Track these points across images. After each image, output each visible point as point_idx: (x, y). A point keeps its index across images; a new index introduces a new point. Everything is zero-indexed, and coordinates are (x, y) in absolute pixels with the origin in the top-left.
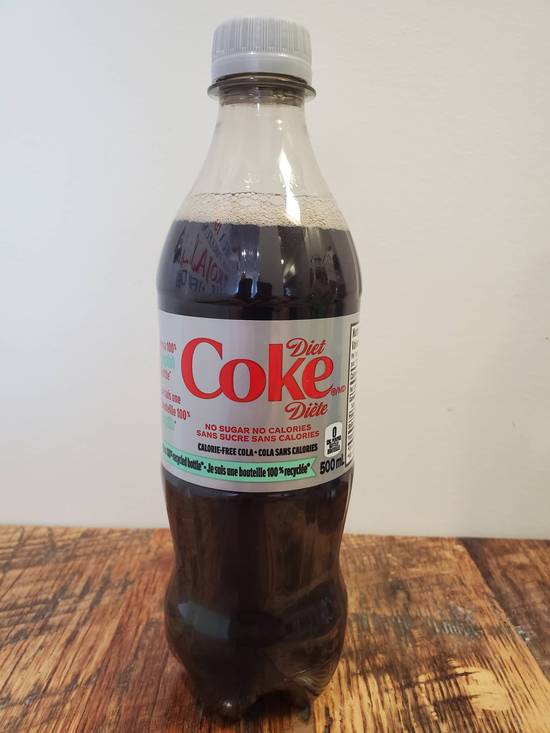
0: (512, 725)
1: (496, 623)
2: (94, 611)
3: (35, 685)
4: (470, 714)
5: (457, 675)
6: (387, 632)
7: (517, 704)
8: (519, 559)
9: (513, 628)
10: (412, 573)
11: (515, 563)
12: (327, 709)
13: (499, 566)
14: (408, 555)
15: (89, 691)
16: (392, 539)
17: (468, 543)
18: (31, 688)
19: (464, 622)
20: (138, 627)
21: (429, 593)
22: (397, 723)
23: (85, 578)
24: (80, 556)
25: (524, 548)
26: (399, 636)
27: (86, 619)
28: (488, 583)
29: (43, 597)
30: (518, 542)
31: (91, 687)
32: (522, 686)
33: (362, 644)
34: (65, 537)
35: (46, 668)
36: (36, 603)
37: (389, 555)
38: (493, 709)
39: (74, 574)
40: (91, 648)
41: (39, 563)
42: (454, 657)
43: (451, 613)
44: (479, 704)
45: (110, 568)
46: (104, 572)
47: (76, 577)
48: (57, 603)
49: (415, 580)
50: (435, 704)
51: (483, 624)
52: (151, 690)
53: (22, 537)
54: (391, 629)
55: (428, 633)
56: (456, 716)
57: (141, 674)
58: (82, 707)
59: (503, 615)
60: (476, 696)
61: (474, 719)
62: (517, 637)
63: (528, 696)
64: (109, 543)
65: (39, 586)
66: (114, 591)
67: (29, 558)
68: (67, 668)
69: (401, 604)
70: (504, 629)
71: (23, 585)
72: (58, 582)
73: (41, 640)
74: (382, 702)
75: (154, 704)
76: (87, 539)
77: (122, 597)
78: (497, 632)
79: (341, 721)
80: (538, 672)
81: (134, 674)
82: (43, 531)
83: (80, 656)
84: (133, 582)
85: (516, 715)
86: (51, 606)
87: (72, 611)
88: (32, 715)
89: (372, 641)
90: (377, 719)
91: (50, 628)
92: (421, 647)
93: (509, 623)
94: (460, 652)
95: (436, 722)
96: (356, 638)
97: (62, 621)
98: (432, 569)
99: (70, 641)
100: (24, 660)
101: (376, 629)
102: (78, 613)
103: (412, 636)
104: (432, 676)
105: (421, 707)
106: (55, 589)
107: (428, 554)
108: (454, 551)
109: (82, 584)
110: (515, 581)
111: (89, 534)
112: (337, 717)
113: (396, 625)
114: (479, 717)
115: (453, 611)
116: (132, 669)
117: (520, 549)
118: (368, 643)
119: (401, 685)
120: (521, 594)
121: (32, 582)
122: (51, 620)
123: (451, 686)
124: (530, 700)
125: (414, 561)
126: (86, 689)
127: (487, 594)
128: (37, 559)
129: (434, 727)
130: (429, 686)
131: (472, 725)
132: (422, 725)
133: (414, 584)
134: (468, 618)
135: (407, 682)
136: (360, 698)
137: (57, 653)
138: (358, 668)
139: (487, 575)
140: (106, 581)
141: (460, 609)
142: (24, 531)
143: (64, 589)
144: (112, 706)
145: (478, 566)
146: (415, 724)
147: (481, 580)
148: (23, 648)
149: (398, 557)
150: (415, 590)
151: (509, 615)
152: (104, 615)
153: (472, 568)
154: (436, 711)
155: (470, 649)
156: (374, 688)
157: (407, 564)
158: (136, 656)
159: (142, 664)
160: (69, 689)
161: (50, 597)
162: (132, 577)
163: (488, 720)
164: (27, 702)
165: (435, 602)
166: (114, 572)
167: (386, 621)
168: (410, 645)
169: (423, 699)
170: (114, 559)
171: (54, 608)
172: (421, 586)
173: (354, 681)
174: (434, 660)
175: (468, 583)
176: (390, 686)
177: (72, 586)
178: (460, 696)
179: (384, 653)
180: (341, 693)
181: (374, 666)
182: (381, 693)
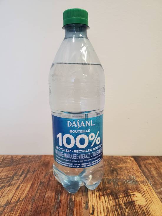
0: (147, 209)
1: (142, 180)
2: (25, 179)
3: (7, 201)
4: (135, 206)
5: (131, 195)
6: (111, 183)
7: (148, 203)
8: (150, 161)
9: (147, 181)
10: (118, 166)
11: (148, 163)
12: (93, 206)
13: (143, 164)
14: (117, 161)
15: (23, 203)
16: (112, 156)
17: (134, 157)
18: (6, 202)
19: (133, 180)
20: (38, 184)
21: (123, 172)
22: (113, 209)
23: (22, 170)
24: (21, 164)
25: (151, 158)
26: (114, 184)
27: (22, 182)
28: (140, 169)
29: (10, 176)
30: (149, 157)
31: (23, 201)
32: (150, 198)
33: (103, 187)
34: (17, 158)
35: (10, 196)
36: (7, 178)
37: (111, 161)
38: (141, 204)
39: (19, 169)
40: (24, 190)
41: (9, 166)
42: (130, 190)
43: (129, 177)
44: (137, 203)
45: (30, 167)
46: (28, 168)
47: (20, 170)
48: (14, 177)
49: (119, 168)
50: (124, 203)
51: (139, 180)
52: (41, 202)
53: (3, 158)
54: (112, 182)
55: (123, 183)
56: (130, 207)
57: (39, 197)
58: (21, 207)
59: (145, 178)
60: (136, 201)
61: (136, 208)
62: (149, 184)
63: (151, 200)
64: (29, 160)
65: (9, 172)
66: (31, 173)
67: (6, 165)
68: (17, 196)
69: (115, 175)
70: (144, 181)
71: (4, 172)
72: (14, 171)
73: (9, 188)
74: (109, 203)
75: (42, 205)
76: (23, 159)
77: (33, 175)
78: (143, 182)
79: (97, 209)
80: (154, 193)
81: (36, 197)
82: (10, 157)
83: (20, 193)
84: (36, 171)
85: (148, 206)
86: (12, 178)
87: (18, 179)
88: (6, 210)
89: (106, 186)
90: (107, 208)
91: (12, 185)
92: (121, 187)
93: (146, 180)
94: (132, 189)
95: (125, 209)
96: (102, 185)
97: (15, 182)
98: (124, 165)
99: (17, 188)
100: (4, 194)
101: (107, 182)
102: (20, 180)
103: (118, 184)
104: (124, 195)
105: (120, 204)
106: (13, 173)
107: (123, 161)
108: (131, 159)
109: (21, 172)
110: (148, 168)
111: (23, 157)
112: (96, 208)
113: (113, 181)
114: (137, 206)
115: (130, 177)
116: (36, 196)
117: (150, 159)
118: (105, 187)
119: (114, 198)
120: (150, 172)
121: (6, 171)
122: (12, 182)
123: (129, 198)
124: (152, 202)
125: (119, 163)
126: (22, 202)
127: (140, 172)
128: (8, 165)
129: (124, 210)
130: (123, 198)
131: (135, 209)
132: (121, 210)
134: (134, 179)
135: (116, 197)
136: (103, 202)
137: (14, 192)
138: (102, 194)
139: (140, 166)
140: (28, 171)
141: (132, 176)
142: (4, 157)
143: (16, 173)
144: (30, 207)
145: (137, 164)
146: (118, 209)
147: (138, 168)
148: (3, 191)
149: (114, 162)
150: (119, 171)
151: (146, 178)
152: (28, 180)
153: (136, 164)
154: (125, 205)
155: (135, 188)
156: (107, 200)
157: (117, 164)
158: (37, 192)
159: (39, 194)
160: (17, 202)
161: (12, 176)
162: (36, 169)
163: (140, 208)
164: (5, 206)
165: (125, 174)
166: (31, 168)
167: (111, 180)
168: (117, 187)
169: (121, 202)
170: (31, 164)
171: (13, 179)
172: (121, 170)
173: (101, 198)
174: (124, 191)
175: (134, 169)
176: (111, 199)
177: (18, 173)
178: (132, 201)
179: (110, 189)
180: (97, 201)
181: (107, 193)
182: (109, 201)
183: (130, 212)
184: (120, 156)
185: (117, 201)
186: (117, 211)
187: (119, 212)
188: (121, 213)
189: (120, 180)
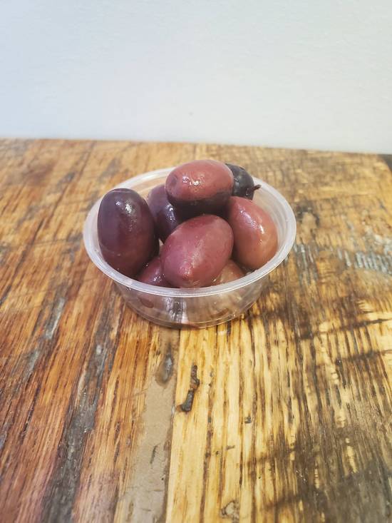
4: (381, 376)
5: (369, 322)
6: (285, 264)
10: (324, 192)
12: (195, 368)
14: (320, 171)
16: (304, 153)
17: (391, 161)
19: (382, 255)
21: (343, 217)
22: (284, 389)
26: (300, 270)
37: (299, 171)
42: (368, 298)
43: (367, 243)
49: (327, 200)
50: (338, 362)
54: (291, 260)
55: (338, 268)
56: (362, 378)
60: (389, 352)
61: (385, 384)
69: (306, 229)
74: (269, 359)
79: (211, 385)
92: (328, 284)
94: (374, 293)
95: (336, 387)
98: (348, 189)
103: (317, 271)
104: (337, 323)
105: (319, 367)
107: (344, 171)
108: (374, 168)
112: (207, 380)
113: (298, 254)
115: (369, 240)
119: (296, 335)
123: (360, 337)
129: (332, 394)
130: (332, 337)
131: (382, 392)
132: (317, 392)
133: (326, 206)
134: (387, 248)
135: (304, 331)
136: (241, 352)
141: (377, 237)
146: (307, 391)
149: (309, 173)
150: (326, 212)
154: (337, 372)
155: (387, 289)
156: (260, 340)
157: (319, 181)
165: (349, 228)
168: (313, 282)
169: (323, 357)
172: (333, 209)
173: (235, 329)
174: (341, 302)
176: (281, 336)
178: (371, 351)
179: (277, 292)
180: (217, 346)
181: (264, 309)
182: (268, 346)
183: (358, 405)
184: (332, 153)
185: (305, 346)
186: (301, 397)
187: (312, 404)
188: (319, 408)
189: (327, 253)
